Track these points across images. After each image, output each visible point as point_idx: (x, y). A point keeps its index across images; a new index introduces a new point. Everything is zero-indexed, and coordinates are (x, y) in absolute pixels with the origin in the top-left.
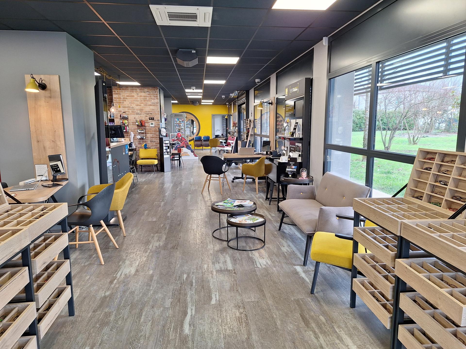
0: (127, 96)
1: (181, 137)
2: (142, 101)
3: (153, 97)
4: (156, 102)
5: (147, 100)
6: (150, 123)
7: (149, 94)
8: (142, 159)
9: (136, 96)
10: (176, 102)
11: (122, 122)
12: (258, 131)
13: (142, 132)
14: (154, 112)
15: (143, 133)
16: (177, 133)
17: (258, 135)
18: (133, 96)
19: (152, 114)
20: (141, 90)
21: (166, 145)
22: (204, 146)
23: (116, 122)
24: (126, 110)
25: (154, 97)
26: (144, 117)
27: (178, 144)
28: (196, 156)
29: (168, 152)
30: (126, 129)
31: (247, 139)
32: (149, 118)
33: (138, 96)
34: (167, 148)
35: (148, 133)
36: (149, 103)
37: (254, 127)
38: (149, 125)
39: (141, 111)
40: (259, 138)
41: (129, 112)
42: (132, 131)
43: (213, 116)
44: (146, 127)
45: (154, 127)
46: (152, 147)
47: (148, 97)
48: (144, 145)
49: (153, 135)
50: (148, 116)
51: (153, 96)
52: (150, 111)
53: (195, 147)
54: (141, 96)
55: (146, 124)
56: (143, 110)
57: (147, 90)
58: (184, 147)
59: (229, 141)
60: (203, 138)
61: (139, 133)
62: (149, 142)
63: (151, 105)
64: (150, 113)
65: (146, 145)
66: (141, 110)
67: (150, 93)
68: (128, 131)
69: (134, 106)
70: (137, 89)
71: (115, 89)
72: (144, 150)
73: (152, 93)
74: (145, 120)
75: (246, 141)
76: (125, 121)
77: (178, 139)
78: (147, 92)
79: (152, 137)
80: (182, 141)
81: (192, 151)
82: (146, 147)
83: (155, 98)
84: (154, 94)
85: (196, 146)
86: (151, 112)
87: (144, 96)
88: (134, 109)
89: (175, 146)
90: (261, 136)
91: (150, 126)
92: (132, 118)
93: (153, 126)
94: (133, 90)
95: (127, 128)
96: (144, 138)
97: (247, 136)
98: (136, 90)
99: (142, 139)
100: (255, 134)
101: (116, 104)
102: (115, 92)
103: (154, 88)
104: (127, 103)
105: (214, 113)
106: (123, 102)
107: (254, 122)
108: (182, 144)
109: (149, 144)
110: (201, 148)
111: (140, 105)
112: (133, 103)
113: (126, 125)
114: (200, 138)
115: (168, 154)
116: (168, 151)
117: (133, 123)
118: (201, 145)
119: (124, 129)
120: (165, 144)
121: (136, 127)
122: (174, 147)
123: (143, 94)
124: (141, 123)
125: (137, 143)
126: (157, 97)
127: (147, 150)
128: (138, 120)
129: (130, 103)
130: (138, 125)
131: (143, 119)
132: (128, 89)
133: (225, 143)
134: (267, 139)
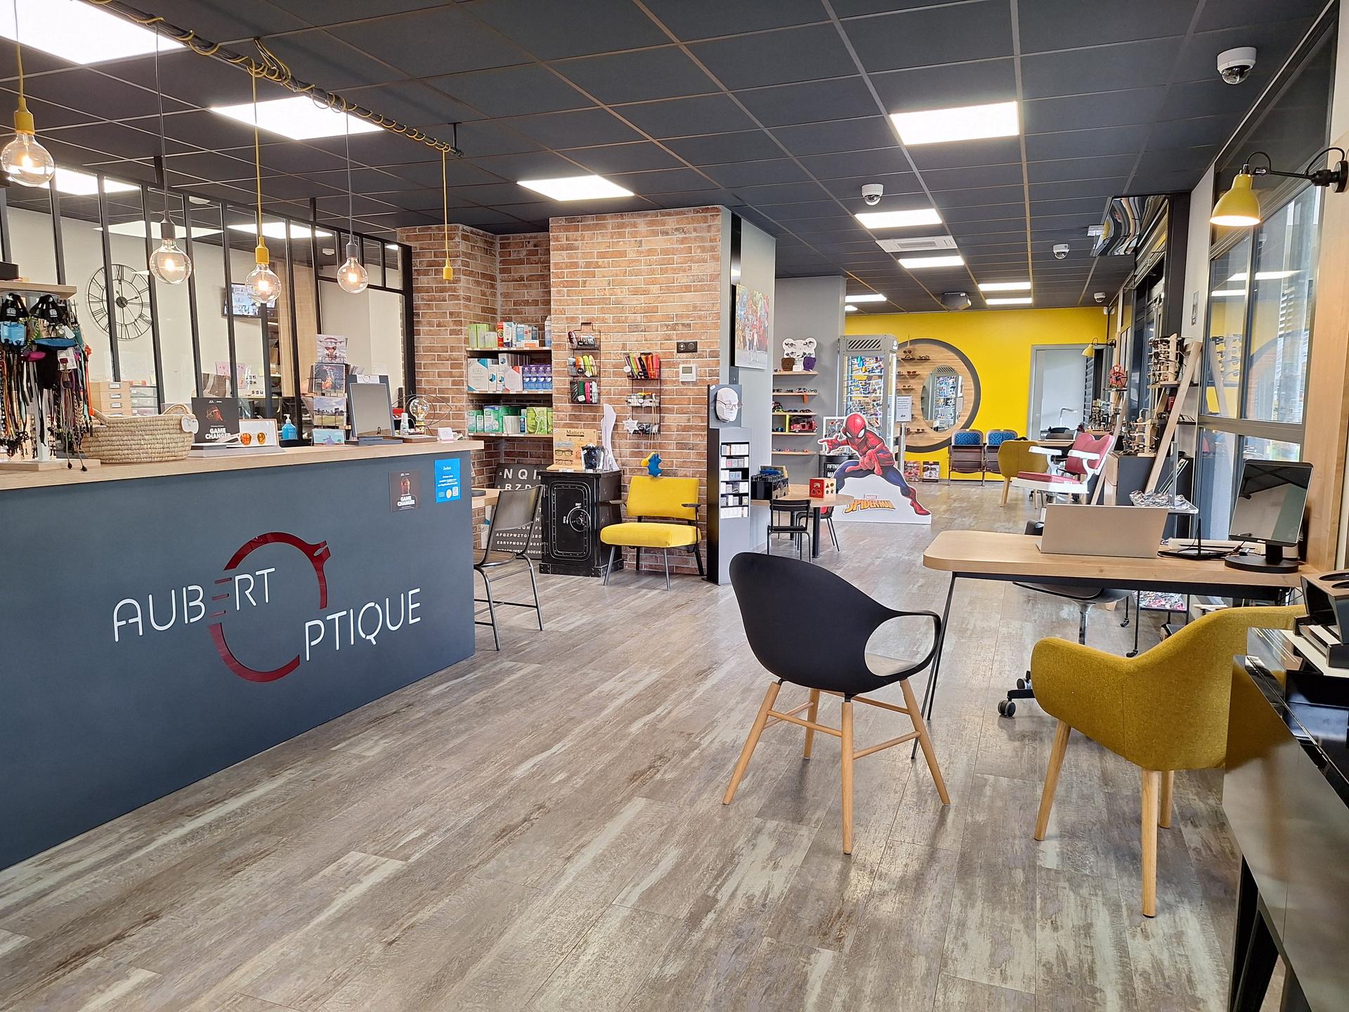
0: (602, 255)
1: (866, 431)
2: (652, 272)
3: (697, 253)
4: (710, 271)
5: (672, 269)
6: (681, 366)
7: (682, 241)
8: (640, 519)
9: (631, 255)
10: (880, 298)
11: (574, 365)
12: (1224, 402)
13: (647, 403)
14: (700, 317)
15: (648, 409)
16: (848, 416)
17: (1226, 424)
18: (623, 254)
19: (689, 325)
20: (651, 223)
21: (735, 464)
22: (989, 471)
23: (557, 363)
24: (594, 312)
25: (703, 249)
26: (659, 343)
27: (850, 457)
28: (920, 511)
29: (741, 496)
30: (587, 390)
31: (1156, 446)
32: (678, 344)
33: (642, 252)
34: (740, 478)
35: (671, 411)
36: (683, 279)
37: (1206, 378)
38: (677, 373)
39: (647, 317)
40: (1227, 442)
41: (604, 320)
42: (610, 401)
43: (1040, 353)
44: (666, 382)
45: (694, 383)
46: (681, 471)
47: (681, 251)
48: (648, 458)
49: (689, 420)
50: (675, 337)
51: (699, 247)
52: (682, 316)
53: (953, 470)
54: (650, 252)
55: (666, 373)
56: (655, 310)
57: (678, 222)
58: (871, 472)
59: (1073, 453)
60: (990, 439)
61: (632, 407)
62: (672, 449)
63: (688, 289)
64: (683, 325)
65: (655, 460)
66: (650, 311)
67: (687, 235)
68: (594, 400)
69: (622, 293)
70: (639, 220)
71: (559, 228)
72: (648, 478)
73: (694, 234)
74: (661, 356)
75: (1147, 454)
76: (585, 357)
77: (853, 438)
78: (677, 229)
79: (686, 429)
80: (865, 449)
81: (907, 492)
82: (655, 469)
83: (707, 255)
84: (703, 239)
85: (956, 466)
86: (688, 317)
87: (665, 252)
88: (623, 310)
89: (838, 467)
90: (1244, 429)
91: (678, 381)
92: (611, 346)
93: (691, 377)
94: (622, 226)
95: (591, 387)
96: (655, 429)
97: (1159, 431)
98: (635, 225)
99: (643, 432)
100: (1205, 422)
101: (559, 292)
102: (557, 239)
103: (703, 211)
104: (597, 285)
105: (1039, 342)
106: (585, 282)
107: (1204, 350)
108: (866, 459)
109: (671, 455)
110: (978, 475)
111: (646, 292)
112: (622, 283)
113: (588, 374)
114: (977, 437)
115: (740, 504)
116: (741, 492)
117: (615, 366)
118: (978, 467)
119: (581, 391)
120: (729, 457)
121: (627, 384)
122: (833, 470)
123: (659, 242)
124: (643, 366)
125: (627, 451)
126: (713, 249)
127: (660, 481)
128: (635, 355)
129: (609, 284)
130: (631, 376)
131: (656, 350)
132: (604, 227)
133: (1057, 459)
134: (1286, 452)
